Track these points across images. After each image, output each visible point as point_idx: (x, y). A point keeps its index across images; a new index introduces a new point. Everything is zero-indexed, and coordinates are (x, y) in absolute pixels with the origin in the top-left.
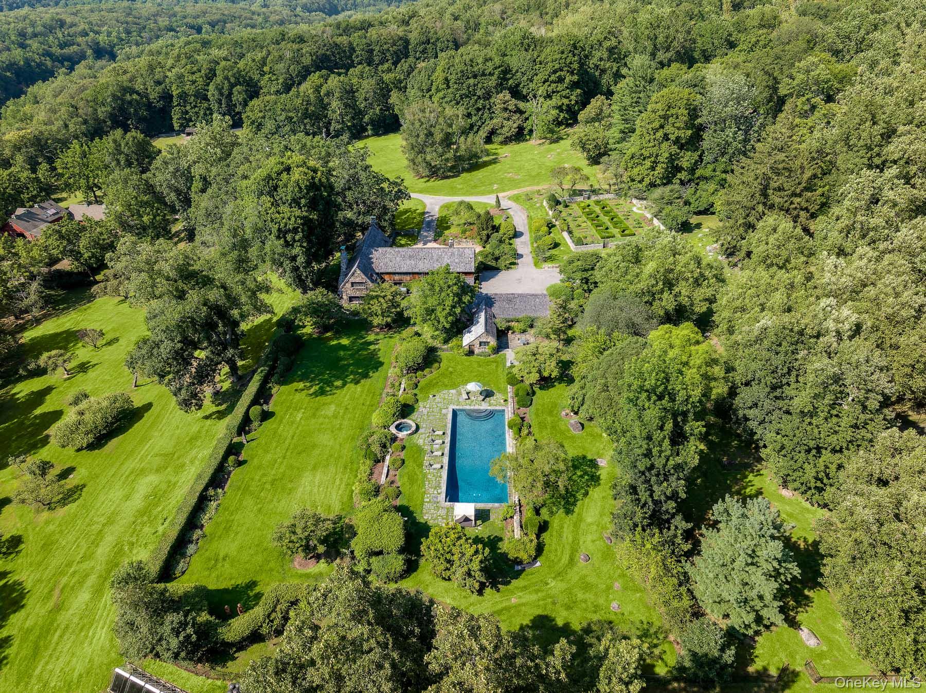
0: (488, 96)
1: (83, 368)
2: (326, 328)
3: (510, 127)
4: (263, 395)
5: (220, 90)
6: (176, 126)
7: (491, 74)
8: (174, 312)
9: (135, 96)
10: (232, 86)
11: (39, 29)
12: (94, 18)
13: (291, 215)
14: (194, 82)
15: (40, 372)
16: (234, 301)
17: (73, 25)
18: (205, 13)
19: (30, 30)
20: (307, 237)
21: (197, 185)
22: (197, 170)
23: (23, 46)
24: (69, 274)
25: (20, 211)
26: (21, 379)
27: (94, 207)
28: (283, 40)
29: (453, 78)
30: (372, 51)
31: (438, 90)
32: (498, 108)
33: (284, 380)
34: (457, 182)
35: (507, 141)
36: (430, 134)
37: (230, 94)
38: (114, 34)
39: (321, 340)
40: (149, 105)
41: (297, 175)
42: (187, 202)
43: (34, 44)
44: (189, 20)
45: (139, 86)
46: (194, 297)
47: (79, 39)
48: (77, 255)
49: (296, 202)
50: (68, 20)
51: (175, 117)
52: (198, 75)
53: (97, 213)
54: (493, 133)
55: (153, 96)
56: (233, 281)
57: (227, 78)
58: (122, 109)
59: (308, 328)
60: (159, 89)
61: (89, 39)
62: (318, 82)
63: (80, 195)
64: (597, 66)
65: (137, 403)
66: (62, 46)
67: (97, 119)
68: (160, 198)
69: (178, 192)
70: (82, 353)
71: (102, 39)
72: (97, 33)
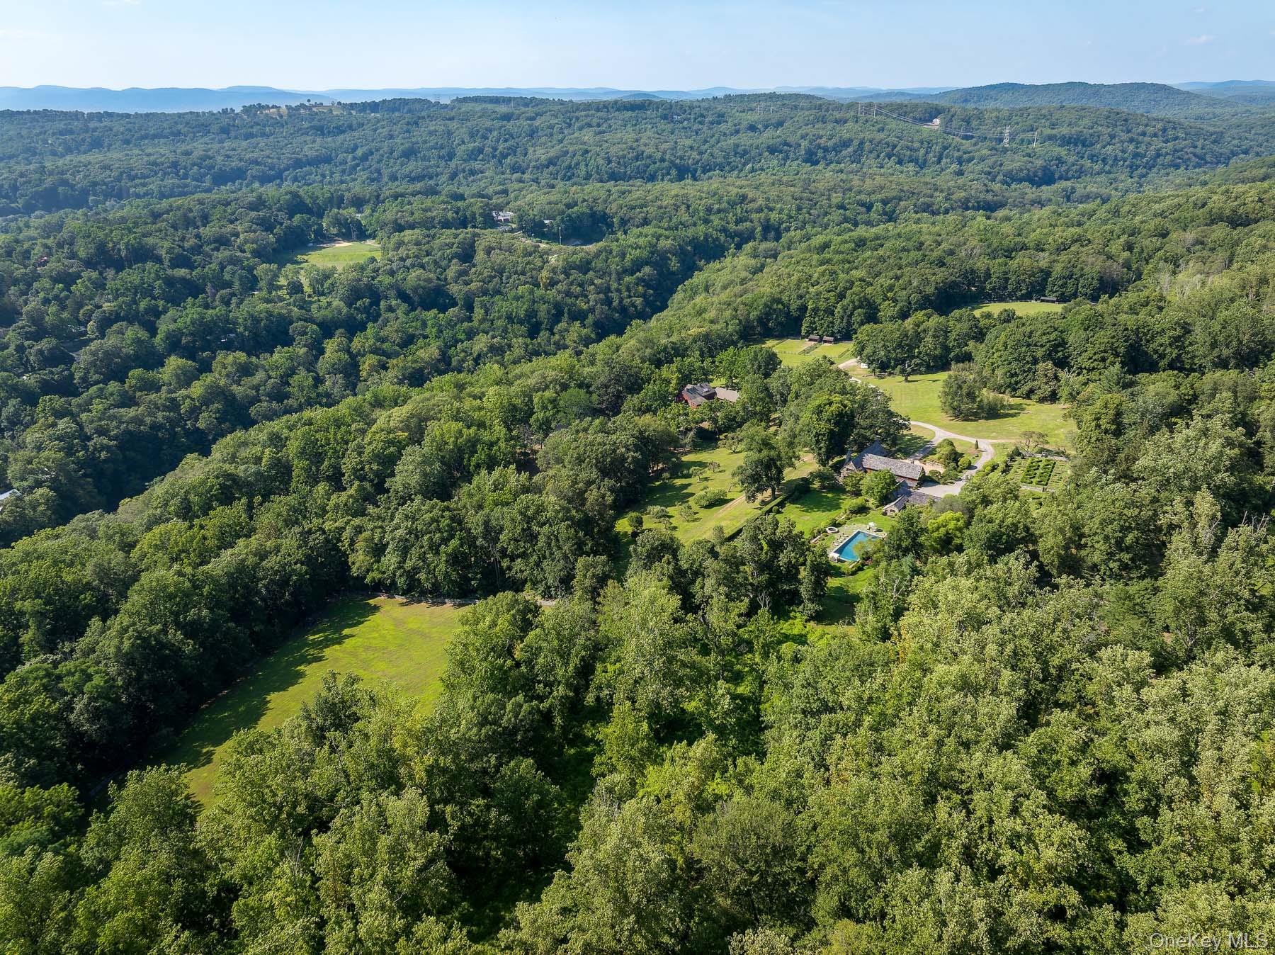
0: (1035, 361)
1: (706, 479)
2: (824, 488)
3: (1046, 390)
4: (781, 504)
5: (845, 310)
6: (803, 332)
7: (1042, 346)
8: (755, 456)
9: (780, 306)
10: (855, 308)
11: (724, 205)
12: (773, 193)
13: (824, 426)
14: (827, 299)
15: (688, 476)
16: (780, 459)
17: (753, 200)
18: (882, 188)
19: (716, 207)
20: (830, 439)
21: (792, 395)
22: (795, 388)
23: (706, 221)
24: (706, 431)
25: (689, 386)
26: (678, 477)
27: (730, 392)
28: (923, 260)
29: (1010, 343)
30: (1007, 280)
31: (998, 350)
32: (1040, 373)
33: (793, 502)
34: (970, 426)
35: (1042, 400)
36: (960, 387)
37: (852, 314)
38: (786, 212)
39: (819, 492)
40: (788, 314)
41: (834, 407)
42: (785, 401)
43: (716, 220)
44: (862, 197)
45: (785, 298)
46: (765, 452)
47: (754, 216)
48: (715, 421)
49: (829, 420)
50: (750, 195)
51: (804, 325)
52: (832, 294)
53: (732, 396)
54: (1031, 391)
55: (793, 307)
56: (784, 450)
57: (853, 302)
58: (767, 314)
59: (816, 485)
60: (799, 302)
61: (762, 215)
62: (921, 319)
63: (723, 381)
64: (1156, 351)
65: (728, 497)
66: (739, 221)
67: (748, 320)
68: (770, 396)
69: (782, 394)
70: (708, 473)
71: (774, 216)
72: (771, 209)
